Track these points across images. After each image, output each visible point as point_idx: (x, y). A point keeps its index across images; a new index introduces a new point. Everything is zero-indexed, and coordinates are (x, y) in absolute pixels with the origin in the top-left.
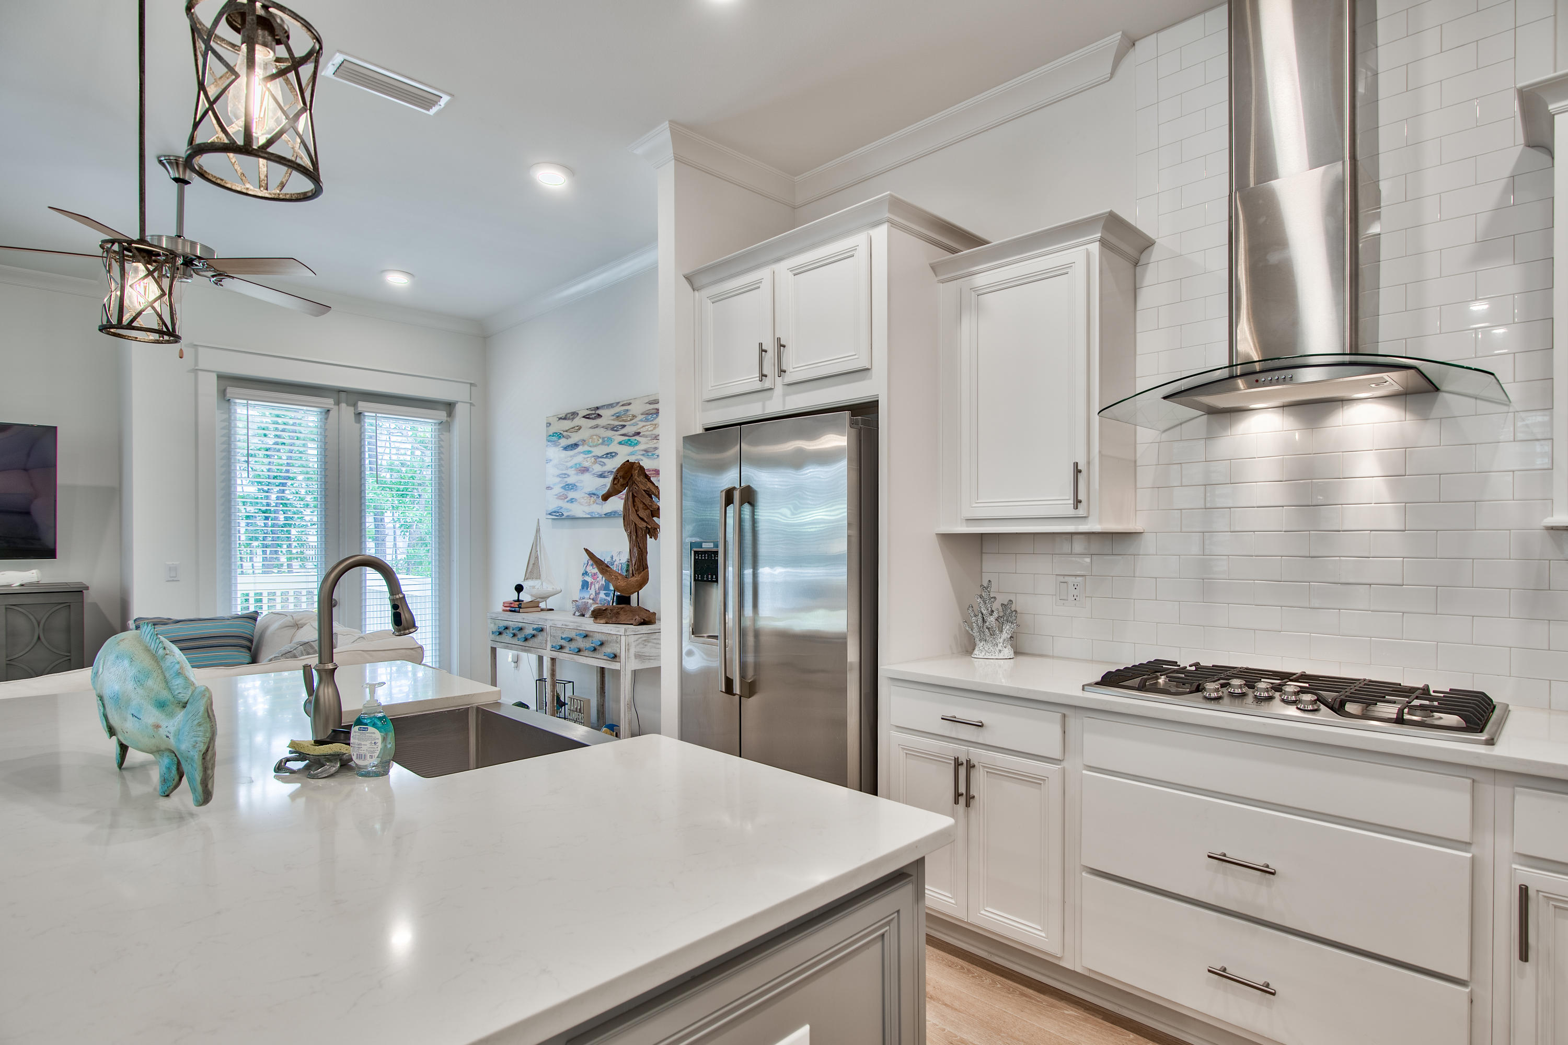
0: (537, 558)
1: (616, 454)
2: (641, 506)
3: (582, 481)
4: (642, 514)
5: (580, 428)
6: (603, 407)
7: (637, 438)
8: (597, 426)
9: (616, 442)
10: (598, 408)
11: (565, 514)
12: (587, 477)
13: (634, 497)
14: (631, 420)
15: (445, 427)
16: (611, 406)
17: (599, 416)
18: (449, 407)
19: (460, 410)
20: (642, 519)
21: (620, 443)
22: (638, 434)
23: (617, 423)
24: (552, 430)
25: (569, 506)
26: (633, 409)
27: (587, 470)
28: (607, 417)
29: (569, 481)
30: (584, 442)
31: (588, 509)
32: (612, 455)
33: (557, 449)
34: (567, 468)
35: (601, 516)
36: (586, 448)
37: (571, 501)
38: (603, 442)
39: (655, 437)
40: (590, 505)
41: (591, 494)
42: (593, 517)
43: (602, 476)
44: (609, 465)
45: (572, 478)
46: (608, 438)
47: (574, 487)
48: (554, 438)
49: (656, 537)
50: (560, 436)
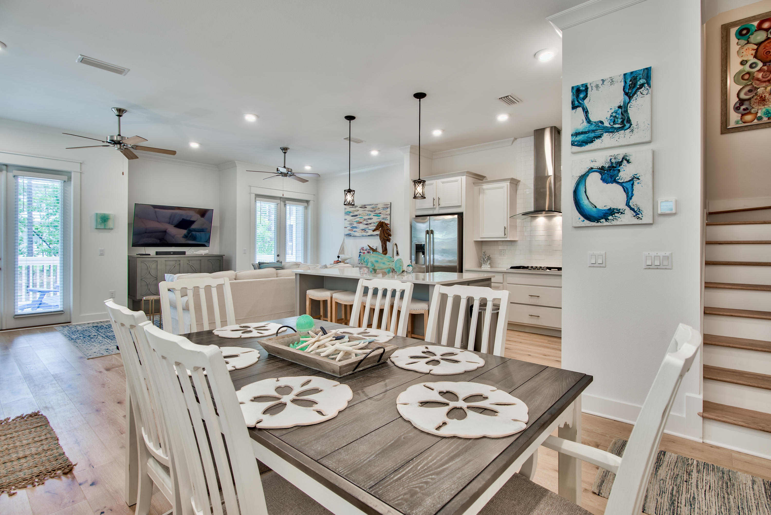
0: (343, 248)
1: (372, 218)
2: (385, 233)
3: (359, 226)
4: (386, 235)
5: (358, 210)
7: (380, 214)
8: (365, 210)
9: (372, 215)
10: (365, 205)
11: (352, 235)
12: (361, 225)
13: (383, 231)
14: (378, 209)
15: (306, 208)
16: (370, 205)
17: (366, 207)
18: (307, 202)
19: (311, 203)
20: (386, 237)
21: (374, 216)
22: (381, 213)
23: (372, 210)
24: (347, 211)
25: (354, 233)
26: (379, 206)
27: (361, 223)
28: (369, 208)
29: (354, 225)
30: (360, 215)
31: (361, 234)
32: (371, 219)
33: (349, 216)
34: (353, 222)
35: (366, 236)
36: (361, 216)
37: (355, 231)
38: (367, 215)
39: (387, 215)
40: (362, 233)
41: (362, 230)
42: (363, 236)
43: (367, 224)
44: (370, 221)
45: (355, 225)
46: (369, 214)
47: (356, 227)
48: (348, 213)
49: (390, 242)
50: (350, 212)
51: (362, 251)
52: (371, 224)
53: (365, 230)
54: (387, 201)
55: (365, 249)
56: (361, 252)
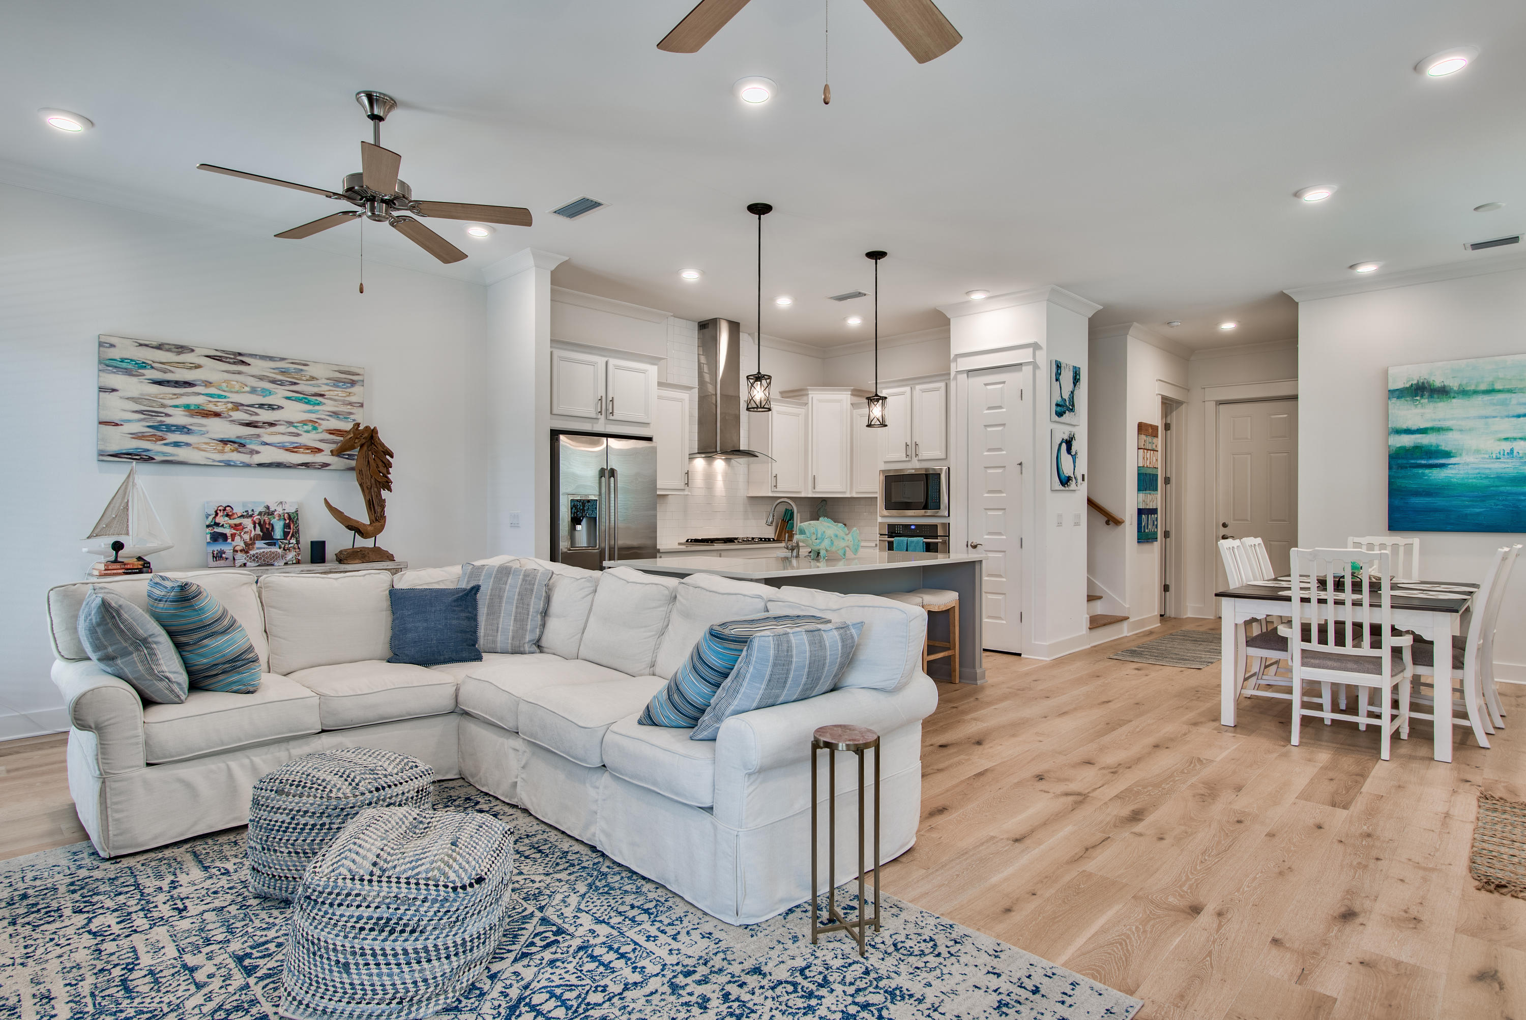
0: (126, 508)
1: (280, 407)
5: (198, 367)
6: (251, 355)
7: (320, 399)
8: (240, 373)
9: (280, 396)
10: (240, 354)
11: (158, 458)
12: (213, 422)
13: (374, 456)
14: (307, 380)
16: (271, 359)
17: (243, 362)
21: (288, 398)
22: (322, 395)
23: (280, 377)
25: (168, 449)
26: (311, 370)
27: (217, 415)
28: (258, 367)
29: (168, 421)
30: (207, 384)
31: (218, 457)
32: (271, 407)
33: (134, 380)
34: (163, 406)
35: (248, 466)
36: (212, 390)
37: (176, 444)
38: (253, 391)
39: (351, 404)
40: (222, 452)
41: (225, 442)
42: (230, 465)
43: (249, 425)
44: (265, 416)
45: (179, 418)
46: (263, 390)
47: (183, 429)
48: (124, 365)
49: (390, 490)
50: (144, 365)
51: (221, 519)
52: (272, 424)
53: (243, 445)
54: (351, 360)
55: (239, 510)
56: (217, 524)
